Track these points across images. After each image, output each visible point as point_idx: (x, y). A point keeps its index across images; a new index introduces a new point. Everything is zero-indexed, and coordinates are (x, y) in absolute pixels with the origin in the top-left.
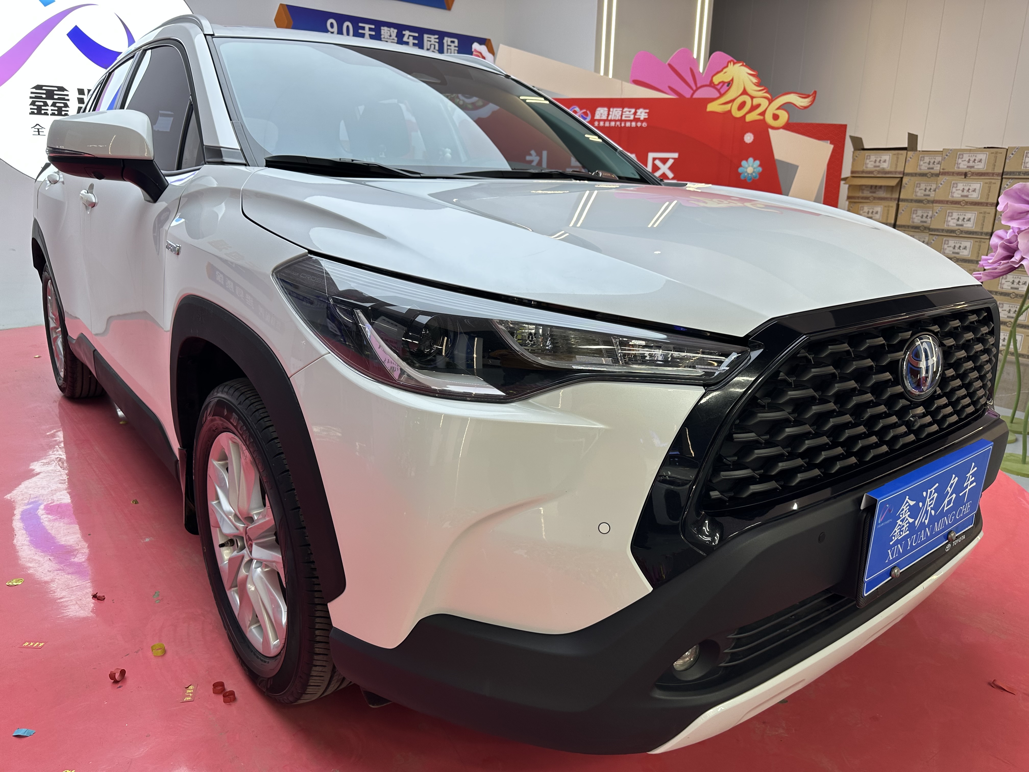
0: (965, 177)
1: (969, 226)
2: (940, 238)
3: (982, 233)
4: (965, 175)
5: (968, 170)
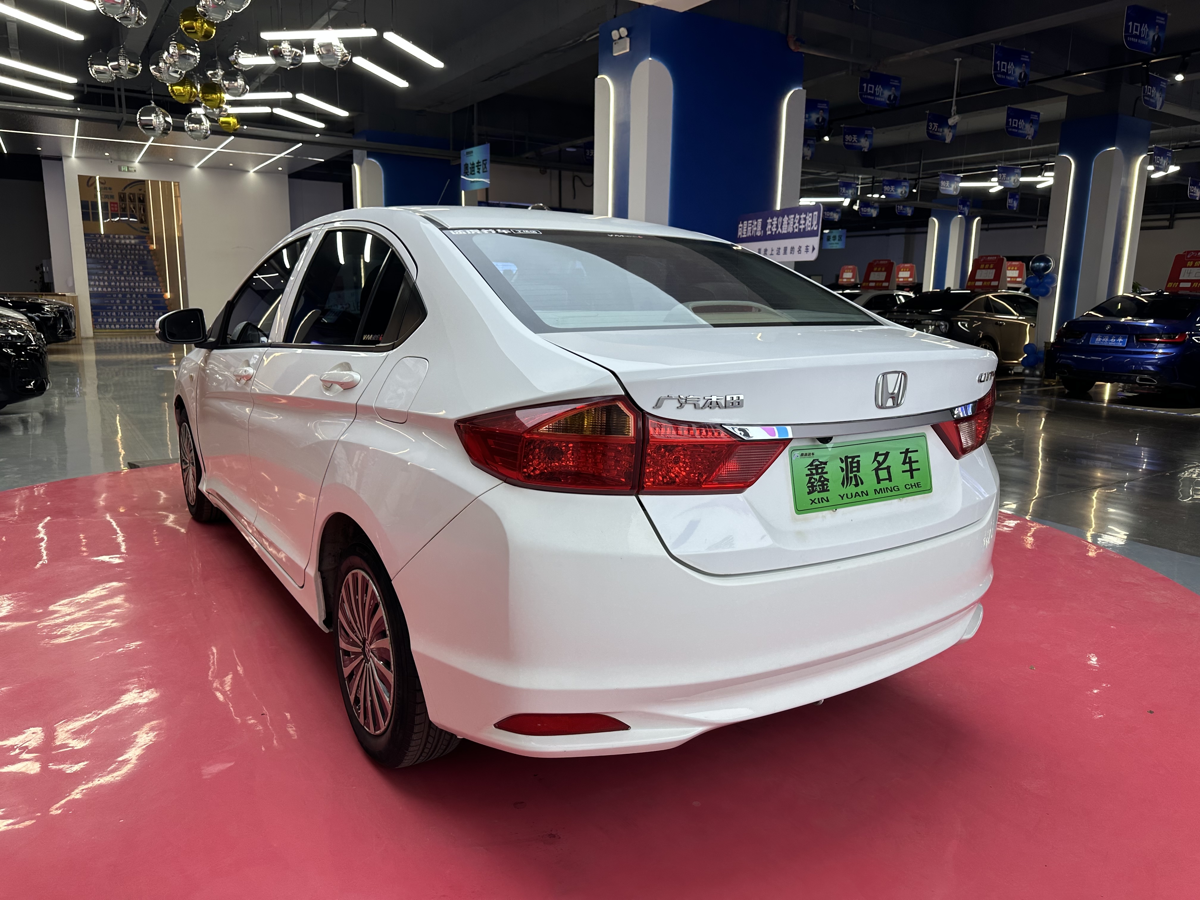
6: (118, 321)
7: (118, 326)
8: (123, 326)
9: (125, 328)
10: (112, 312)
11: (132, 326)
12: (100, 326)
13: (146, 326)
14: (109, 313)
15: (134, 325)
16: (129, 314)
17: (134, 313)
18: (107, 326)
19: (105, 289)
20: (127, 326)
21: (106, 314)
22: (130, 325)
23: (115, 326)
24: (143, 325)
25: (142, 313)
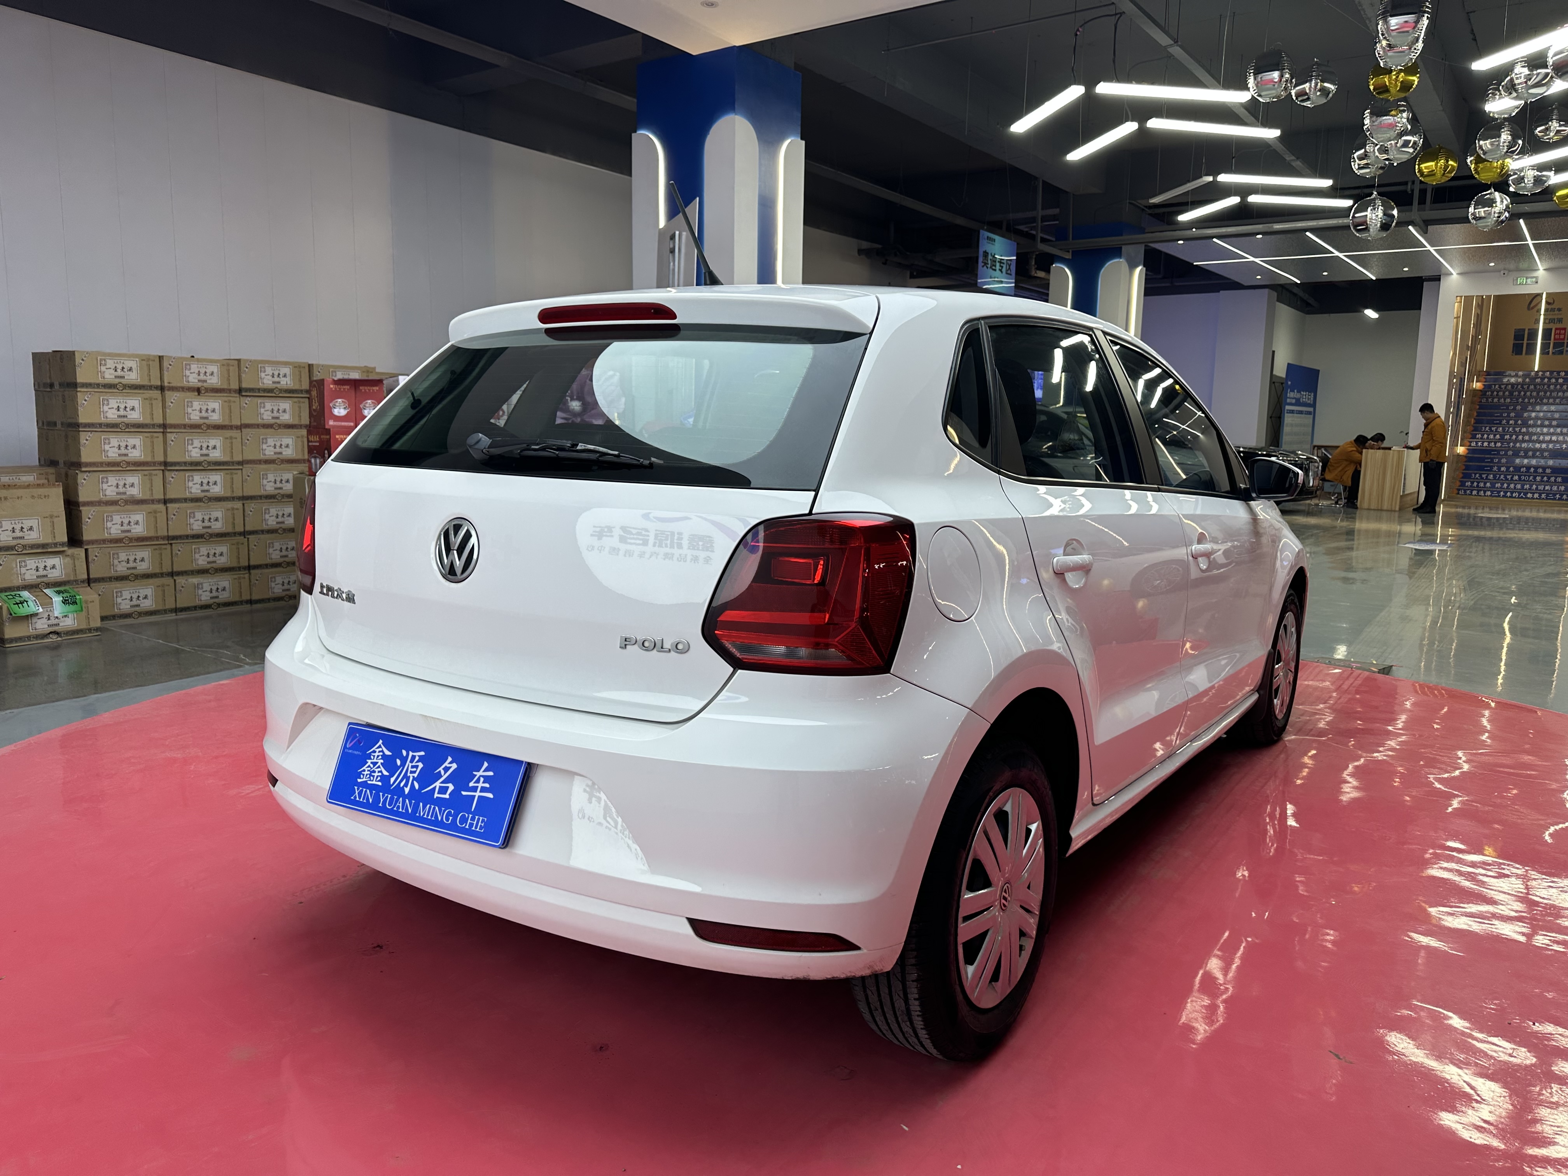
0: (199, 395)
1: (216, 455)
2: (182, 473)
3: (233, 463)
4: (198, 391)
5: (200, 385)
6: (1493, 485)
7: (1489, 493)
8: (1495, 493)
9: (1499, 496)
10: (1488, 474)
11: (1509, 494)
12: (1465, 492)
13: (1529, 495)
14: (1484, 476)
15: (1512, 493)
16: (1512, 478)
17: (1520, 477)
18: (1475, 492)
19: (1492, 444)
20: (1502, 493)
21: (1481, 475)
22: (1506, 493)
23: (1485, 492)
24: (1526, 494)
25: (1531, 478)
